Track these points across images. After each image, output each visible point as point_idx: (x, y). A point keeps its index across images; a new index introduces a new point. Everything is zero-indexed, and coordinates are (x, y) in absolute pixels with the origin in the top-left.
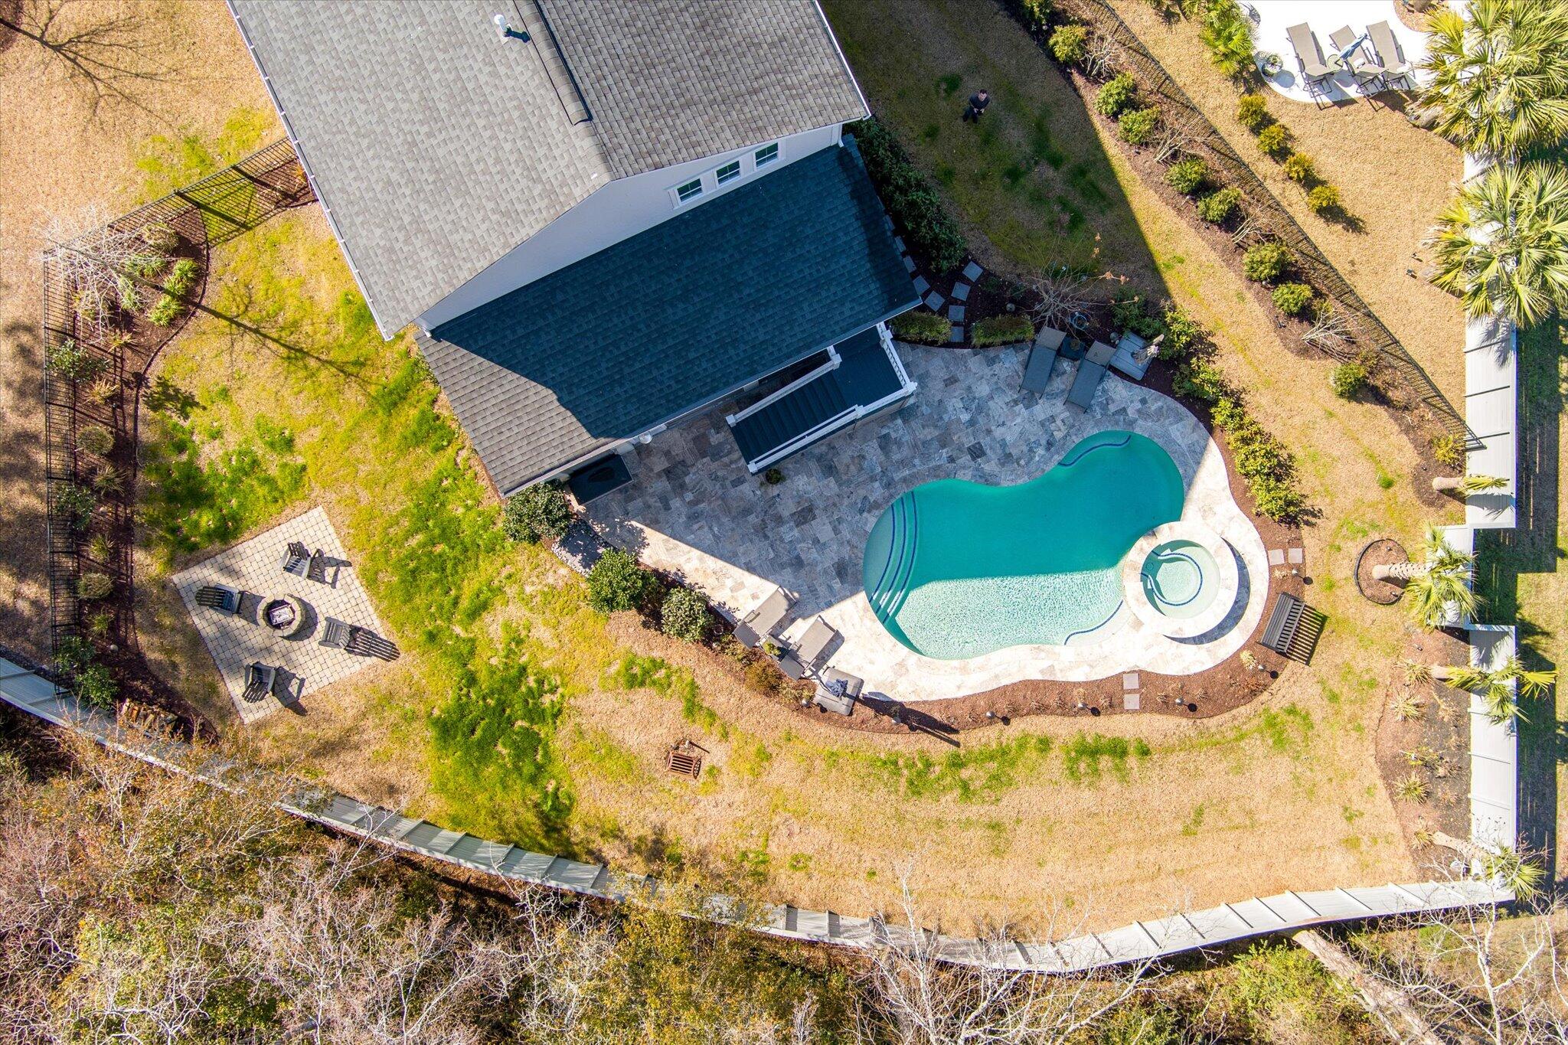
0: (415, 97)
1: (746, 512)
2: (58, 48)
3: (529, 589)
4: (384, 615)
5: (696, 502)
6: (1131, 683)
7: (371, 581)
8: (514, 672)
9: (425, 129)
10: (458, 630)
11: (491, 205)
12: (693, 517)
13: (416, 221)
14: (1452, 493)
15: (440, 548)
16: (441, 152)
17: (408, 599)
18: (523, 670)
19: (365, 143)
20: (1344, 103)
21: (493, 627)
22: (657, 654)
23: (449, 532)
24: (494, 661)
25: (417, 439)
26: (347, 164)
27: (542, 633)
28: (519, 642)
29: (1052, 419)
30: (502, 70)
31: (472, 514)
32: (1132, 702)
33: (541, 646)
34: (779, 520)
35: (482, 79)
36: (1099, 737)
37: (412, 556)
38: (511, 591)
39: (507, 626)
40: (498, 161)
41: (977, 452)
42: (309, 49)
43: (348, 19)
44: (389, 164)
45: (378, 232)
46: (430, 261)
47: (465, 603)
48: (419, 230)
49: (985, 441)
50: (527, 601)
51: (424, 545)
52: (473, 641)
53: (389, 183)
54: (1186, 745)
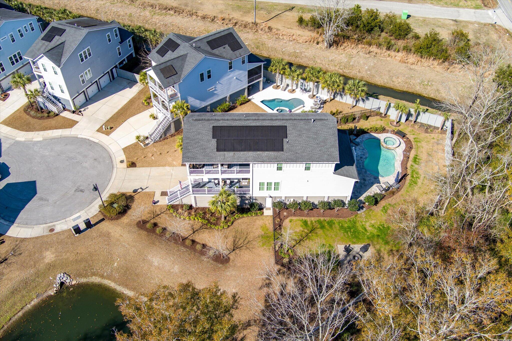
0: (312, 140)
1: (361, 186)
2: (234, 250)
3: (364, 220)
4: (362, 244)
5: (357, 192)
6: (405, 153)
7: (354, 243)
8: (378, 229)
9: (317, 141)
10: (368, 234)
11: (331, 136)
12: (360, 193)
13: (327, 149)
14: (385, 115)
15: (352, 230)
16: (321, 140)
17: (360, 239)
18: (378, 227)
19: (313, 151)
20: (323, 107)
21: (369, 229)
22: (382, 207)
23: (349, 228)
24: (376, 231)
25: (331, 226)
26: (314, 156)
27: (373, 222)
28: (373, 226)
29: (359, 148)
30: (316, 126)
31: (348, 223)
32: (408, 154)
33: (376, 223)
34: (364, 183)
35: (316, 129)
36: (413, 159)
37: (352, 235)
38: (364, 223)
39: (370, 226)
40: (326, 132)
41: (361, 158)
42: (297, 153)
43: (297, 145)
44: (318, 149)
45: (325, 156)
46: (333, 150)
47: (363, 231)
48: (328, 149)
49: (360, 156)
50: (366, 222)
51: (350, 233)
52: (371, 232)
53: (320, 150)
54: (417, 151)
